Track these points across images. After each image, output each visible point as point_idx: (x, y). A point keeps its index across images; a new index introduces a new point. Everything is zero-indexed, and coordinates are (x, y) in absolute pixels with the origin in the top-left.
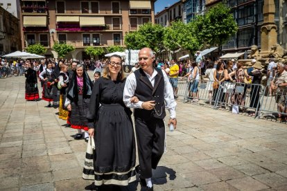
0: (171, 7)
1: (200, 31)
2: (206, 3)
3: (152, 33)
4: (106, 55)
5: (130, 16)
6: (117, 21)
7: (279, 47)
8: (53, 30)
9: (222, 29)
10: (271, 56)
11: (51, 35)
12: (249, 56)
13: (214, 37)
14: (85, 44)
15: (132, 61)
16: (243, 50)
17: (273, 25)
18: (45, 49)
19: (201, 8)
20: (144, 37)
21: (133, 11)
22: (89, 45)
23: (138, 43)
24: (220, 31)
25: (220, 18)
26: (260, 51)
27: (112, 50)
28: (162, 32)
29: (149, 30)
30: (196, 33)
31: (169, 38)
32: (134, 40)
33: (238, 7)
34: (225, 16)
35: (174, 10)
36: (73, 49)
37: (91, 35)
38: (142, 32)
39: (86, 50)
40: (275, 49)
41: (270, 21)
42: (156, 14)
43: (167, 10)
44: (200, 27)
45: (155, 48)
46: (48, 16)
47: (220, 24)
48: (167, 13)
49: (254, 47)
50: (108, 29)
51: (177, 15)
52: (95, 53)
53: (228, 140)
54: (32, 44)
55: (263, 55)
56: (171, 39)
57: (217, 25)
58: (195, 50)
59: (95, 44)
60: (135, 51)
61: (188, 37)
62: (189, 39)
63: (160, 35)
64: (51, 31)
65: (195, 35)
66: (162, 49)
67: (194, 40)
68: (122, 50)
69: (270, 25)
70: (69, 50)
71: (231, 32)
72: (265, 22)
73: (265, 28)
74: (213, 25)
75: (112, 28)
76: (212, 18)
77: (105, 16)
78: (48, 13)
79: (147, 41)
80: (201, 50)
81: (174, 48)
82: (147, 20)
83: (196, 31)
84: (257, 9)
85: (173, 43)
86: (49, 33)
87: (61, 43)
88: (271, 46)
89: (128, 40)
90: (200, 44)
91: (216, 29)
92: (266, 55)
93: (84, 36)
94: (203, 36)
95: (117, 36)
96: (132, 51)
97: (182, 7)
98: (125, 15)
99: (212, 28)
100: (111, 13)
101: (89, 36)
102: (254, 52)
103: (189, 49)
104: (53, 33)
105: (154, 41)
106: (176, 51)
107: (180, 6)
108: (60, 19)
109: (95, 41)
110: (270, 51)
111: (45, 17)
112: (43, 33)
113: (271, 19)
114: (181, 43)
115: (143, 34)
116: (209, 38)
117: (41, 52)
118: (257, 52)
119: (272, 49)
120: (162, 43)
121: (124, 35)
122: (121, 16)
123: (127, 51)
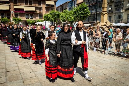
0: (62, 5)
1: (75, 14)
2: (77, 3)
3: (55, 15)
4: (35, 23)
5: (46, 7)
6: (40, 9)
7: (108, 22)
8: (12, 12)
9: (84, 13)
10: (105, 25)
11: (11, 14)
12: (96, 25)
13: (81, 17)
14: (26, 18)
15: (46, 26)
16: (91, 23)
17: (106, 12)
18: (9, 20)
19: (75, 6)
20: (52, 16)
21: (47, 5)
22: (28, 19)
23: (49, 19)
24: (83, 15)
25: (84, 9)
26: (100, 23)
27: (38, 21)
28: (59, 14)
29: (54, 13)
30: (74, 15)
31: (62, 16)
32: (47, 17)
33: (89, 6)
34: (85, 8)
35: (64, 6)
36: (21, 20)
37: (29, 15)
38: (51, 14)
39: (27, 21)
40: (107, 22)
41: (105, 11)
42: (56, 7)
43: (61, 6)
44: (75, 12)
45: (56, 21)
46: (10, 6)
47: (83, 11)
48: (61, 7)
49: (98, 21)
50: (37, 12)
51: (65, 8)
52: (31, 22)
53: (97, 70)
54: (3, 17)
55: (102, 25)
56: (63, 17)
57: (82, 12)
58: (73, 22)
59: (31, 18)
60: (48, 22)
61: (70, 16)
62: (70, 17)
63: (58, 15)
64: (11, 12)
65: (73, 16)
66: (59, 21)
67: (73, 18)
68: (42, 21)
69: (105, 12)
70: (19, 21)
71: (88, 15)
72: (103, 11)
73: (103, 13)
74: (81, 12)
75: (38, 12)
76: (80, 9)
77: (35, 7)
78: (10, 4)
79: (53, 18)
80: (75, 22)
81: (64, 21)
82: (53, 9)
83: (73, 14)
84: (97, 6)
85: (64, 19)
86: (10, 13)
87: (16, 17)
88: (105, 21)
89: (45, 17)
90: (75, 19)
91: (82, 13)
92: (103, 25)
93: (26, 15)
94: (76, 16)
95: (40, 15)
96: (46, 22)
97: (67, 5)
98: (44, 6)
99: (80, 13)
100: (37, 5)
101: (28, 15)
102: (98, 23)
103: (70, 21)
104: (12, 13)
105: (56, 18)
106: (65, 22)
107: (66, 4)
108: (15, 7)
109: (31, 17)
110: (105, 23)
111: (9, 6)
112: (8, 13)
113: (105, 9)
114: (67, 19)
115: (51, 15)
116: (79, 17)
117: (7, 21)
118: (99, 23)
119: (106, 22)
120: (59, 19)
121: (43, 15)
122: (42, 7)
123: (44, 22)
